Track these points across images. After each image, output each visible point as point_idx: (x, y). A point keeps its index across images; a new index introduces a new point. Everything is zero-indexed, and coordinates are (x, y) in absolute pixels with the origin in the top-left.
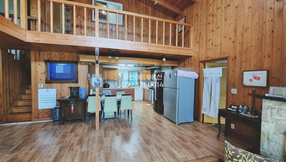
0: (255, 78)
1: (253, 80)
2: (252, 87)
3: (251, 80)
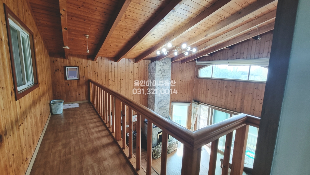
1: (136, 119)
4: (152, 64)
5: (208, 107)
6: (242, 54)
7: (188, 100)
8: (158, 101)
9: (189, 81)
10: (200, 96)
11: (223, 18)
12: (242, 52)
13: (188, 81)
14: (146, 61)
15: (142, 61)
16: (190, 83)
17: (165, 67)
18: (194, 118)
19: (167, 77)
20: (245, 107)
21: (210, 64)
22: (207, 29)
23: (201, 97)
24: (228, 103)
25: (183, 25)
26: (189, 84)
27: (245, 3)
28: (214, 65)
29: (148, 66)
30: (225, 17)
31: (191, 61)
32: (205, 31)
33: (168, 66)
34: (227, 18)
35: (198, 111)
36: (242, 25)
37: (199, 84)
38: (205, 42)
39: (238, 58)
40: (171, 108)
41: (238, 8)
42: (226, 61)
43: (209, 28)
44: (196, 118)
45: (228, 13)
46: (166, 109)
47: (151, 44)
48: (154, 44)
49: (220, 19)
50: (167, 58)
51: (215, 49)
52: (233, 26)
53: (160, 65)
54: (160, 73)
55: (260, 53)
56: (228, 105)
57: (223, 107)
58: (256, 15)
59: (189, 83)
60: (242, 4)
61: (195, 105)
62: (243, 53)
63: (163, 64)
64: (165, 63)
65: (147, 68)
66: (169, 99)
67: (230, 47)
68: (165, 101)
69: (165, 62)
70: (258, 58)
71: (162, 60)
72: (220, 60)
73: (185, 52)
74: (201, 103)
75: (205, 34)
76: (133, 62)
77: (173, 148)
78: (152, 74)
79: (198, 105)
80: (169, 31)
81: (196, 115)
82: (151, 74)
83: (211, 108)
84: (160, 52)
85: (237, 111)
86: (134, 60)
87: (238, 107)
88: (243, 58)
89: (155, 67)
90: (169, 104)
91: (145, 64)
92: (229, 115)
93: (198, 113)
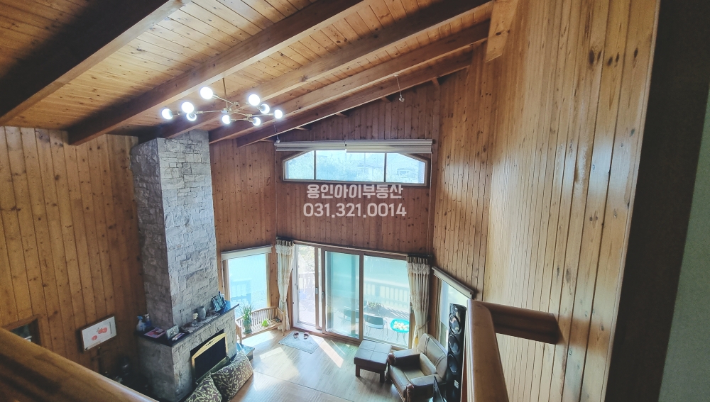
0: (101, 331)
1: (98, 335)
3: (95, 338)
4: (145, 149)
5: (312, 249)
6: (370, 129)
7: (264, 237)
8: (179, 259)
9: (262, 190)
10: (294, 226)
11: (342, 41)
12: (369, 124)
13: (260, 191)
14: (116, 137)
15: (102, 138)
16: (265, 195)
17: (191, 158)
18: (285, 280)
19: (202, 184)
20: (385, 237)
21: (307, 149)
22: (304, 62)
23: (297, 228)
24: (354, 233)
25: (243, 37)
26: (263, 199)
27: (388, 14)
28: (317, 152)
29: (129, 156)
30: (345, 40)
31: (262, 140)
32: (300, 66)
33: (200, 156)
34: (350, 43)
35: (292, 261)
36: (373, 66)
37: (288, 197)
38: (298, 94)
39: (363, 138)
40: (223, 267)
41: (373, 24)
42: (342, 144)
43: (310, 61)
44: (289, 280)
45: (353, 31)
46: (209, 277)
47: (134, 85)
48: (148, 85)
49: (335, 41)
50: (195, 130)
51: (317, 115)
52: (358, 65)
53: (173, 150)
54: (177, 175)
55: (399, 128)
56: (354, 236)
57: (345, 244)
58: (399, 48)
59: (263, 196)
60: (383, 17)
61: (285, 248)
62: (371, 127)
63: (183, 149)
64: (188, 146)
65: (124, 161)
66: (213, 246)
67: (347, 113)
68: (203, 256)
69: (190, 142)
70: (397, 138)
71: (180, 137)
72: (328, 139)
73: (252, 118)
74: (296, 241)
75: (300, 74)
76: (59, 142)
77: (241, 379)
78: (146, 178)
79: (290, 248)
80: (199, 49)
81: (288, 271)
82: (142, 180)
83: (320, 250)
84: (174, 113)
85: (371, 247)
86: (65, 133)
87: (373, 238)
88: (372, 138)
89: (155, 158)
90: (215, 262)
91: (118, 149)
92: (358, 257)
93: (291, 265)
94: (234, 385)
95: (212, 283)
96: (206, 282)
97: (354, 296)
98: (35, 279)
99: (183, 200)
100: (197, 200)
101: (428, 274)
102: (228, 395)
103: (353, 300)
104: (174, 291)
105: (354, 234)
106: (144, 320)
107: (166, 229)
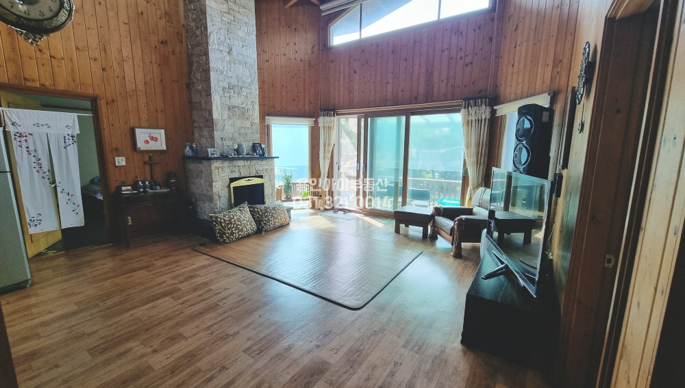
0: (152, 138)
1: (150, 141)
2: (148, 152)
3: (147, 142)
7: (307, 110)
8: (222, 85)
9: (306, 58)
10: (336, 96)
13: (304, 59)
16: (310, 64)
18: (326, 155)
20: (436, 86)
23: (339, 96)
26: (307, 67)
35: (334, 133)
40: (267, 132)
44: (330, 155)
46: (251, 120)
56: (400, 93)
59: (307, 64)
61: (327, 118)
68: (245, 94)
74: (339, 111)
77: (276, 218)
79: (332, 118)
81: (329, 144)
83: (363, 119)
85: (419, 102)
87: (422, 90)
92: (404, 118)
93: (333, 140)
94: (269, 221)
95: (254, 127)
96: (247, 124)
97: (397, 164)
98: (95, 60)
99: (227, 26)
100: (240, 33)
101: (488, 117)
102: (263, 227)
103: (397, 170)
104: (216, 116)
105: (400, 89)
106: (191, 148)
107: (210, 48)
